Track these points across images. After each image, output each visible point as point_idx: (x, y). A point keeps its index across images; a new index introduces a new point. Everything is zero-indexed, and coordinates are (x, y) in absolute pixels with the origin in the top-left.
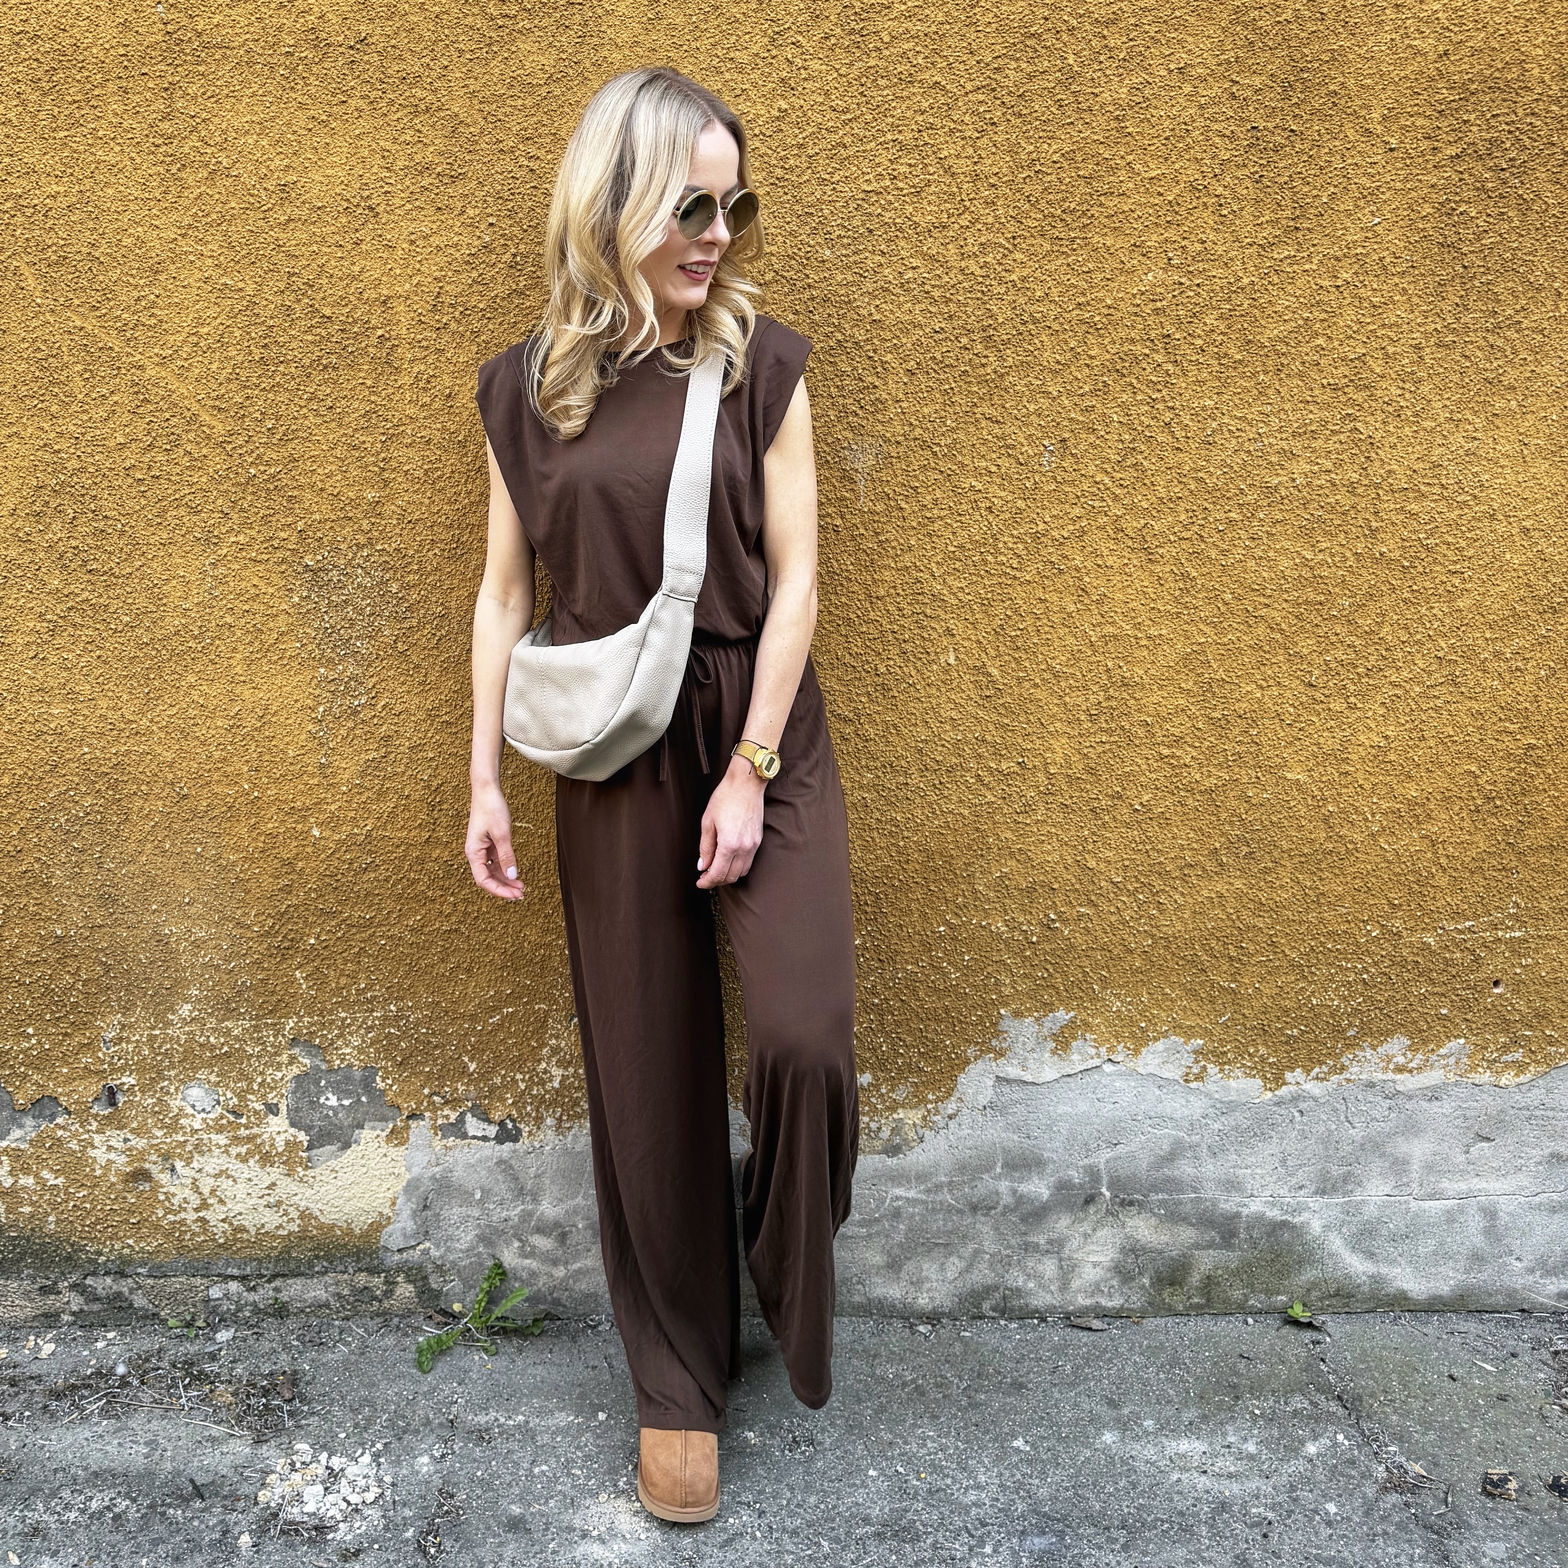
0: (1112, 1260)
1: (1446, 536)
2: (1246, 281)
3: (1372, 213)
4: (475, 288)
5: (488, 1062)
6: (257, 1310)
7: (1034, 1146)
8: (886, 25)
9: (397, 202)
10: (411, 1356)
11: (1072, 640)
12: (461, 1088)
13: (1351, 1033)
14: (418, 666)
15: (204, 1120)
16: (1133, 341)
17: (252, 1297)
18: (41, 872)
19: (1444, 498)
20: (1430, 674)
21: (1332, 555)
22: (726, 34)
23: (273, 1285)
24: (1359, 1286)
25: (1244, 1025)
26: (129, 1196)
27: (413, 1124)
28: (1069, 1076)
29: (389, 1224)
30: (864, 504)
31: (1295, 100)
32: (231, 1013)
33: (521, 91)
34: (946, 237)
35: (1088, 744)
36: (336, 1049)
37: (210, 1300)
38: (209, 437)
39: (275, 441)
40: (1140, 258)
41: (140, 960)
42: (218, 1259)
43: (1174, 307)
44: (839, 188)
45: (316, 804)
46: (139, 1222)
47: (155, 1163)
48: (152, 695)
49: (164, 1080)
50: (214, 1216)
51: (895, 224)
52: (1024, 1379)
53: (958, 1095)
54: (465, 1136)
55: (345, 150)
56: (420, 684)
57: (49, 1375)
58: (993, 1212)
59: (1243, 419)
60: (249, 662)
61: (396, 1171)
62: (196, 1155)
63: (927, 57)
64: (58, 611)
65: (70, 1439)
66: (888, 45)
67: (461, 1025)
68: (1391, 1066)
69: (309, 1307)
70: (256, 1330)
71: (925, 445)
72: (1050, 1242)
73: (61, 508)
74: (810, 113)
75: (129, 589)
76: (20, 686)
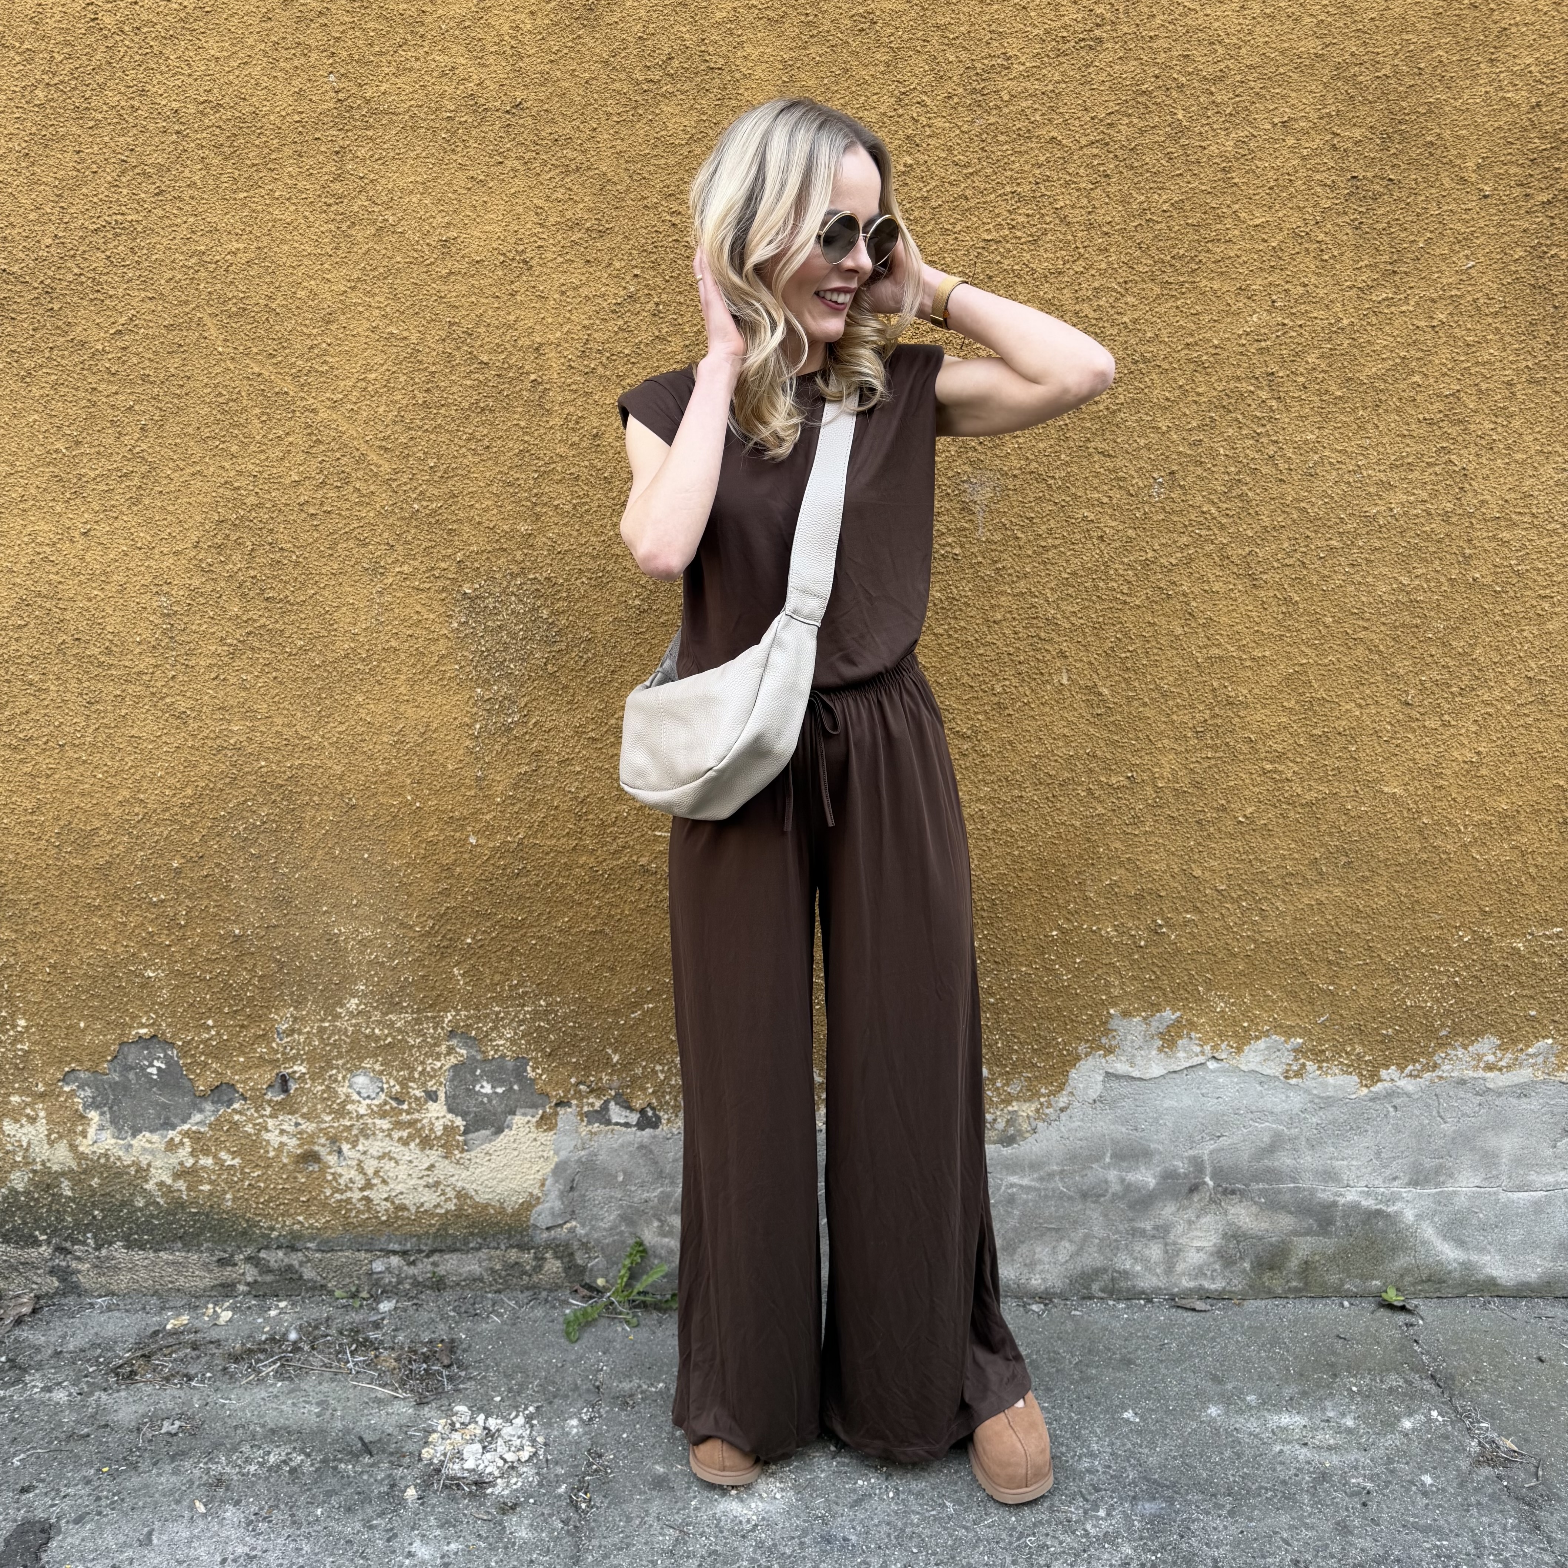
0: (1215, 1245)
1: (1536, 562)
2: (1345, 322)
3: (1467, 257)
4: (621, 335)
5: (630, 1054)
6: (416, 1284)
7: (1141, 1138)
8: (1006, 85)
9: (550, 255)
10: (559, 1327)
11: (1179, 662)
12: (605, 1078)
13: (1443, 1033)
14: (566, 687)
15: (369, 1106)
16: (1238, 379)
17: (412, 1270)
18: (221, 876)
19: (1535, 526)
20: (1520, 693)
21: (1428, 581)
22: (855, 95)
23: (431, 1260)
24: (1450, 1272)
25: (1341, 1025)
26: (299, 1176)
27: (561, 1111)
28: (1175, 1072)
29: (538, 1203)
30: (982, 534)
31: (1393, 151)
32: (394, 1007)
33: (664, 151)
34: (1061, 282)
35: (1194, 760)
36: (491, 1040)
37: (372, 1273)
38: (376, 475)
39: (436, 478)
40: (1245, 301)
41: (311, 957)
42: (381, 1235)
43: (1278, 347)
45: (472, 814)
46: (308, 1200)
47: (323, 1146)
48: (323, 713)
49: (332, 1068)
50: (377, 1195)
51: (1013, 271)
52: (1132, 1356)
53: (1069, 1089)
54: (608, 1122)
55: (502, 207)
56: (568, 703)
57: (227, 1340)
58: (1102, 1199)
59: (1344, 452)
60: (412, 682)
61: (545, 1154)
62: (362, 1140)
63: (1043, 114)
64: (238, 636)
65: (248, 1399)
66: (1007, 103)
67: (605, 1020)
68: (1482, 1065)
69: (464, 1280)
70: (415, 1301)
71: (1040, 479)
72: (1156, 1228)
73: (240, 541)
74: (934, 168)
75: (303, 616)
76: (202, 705)
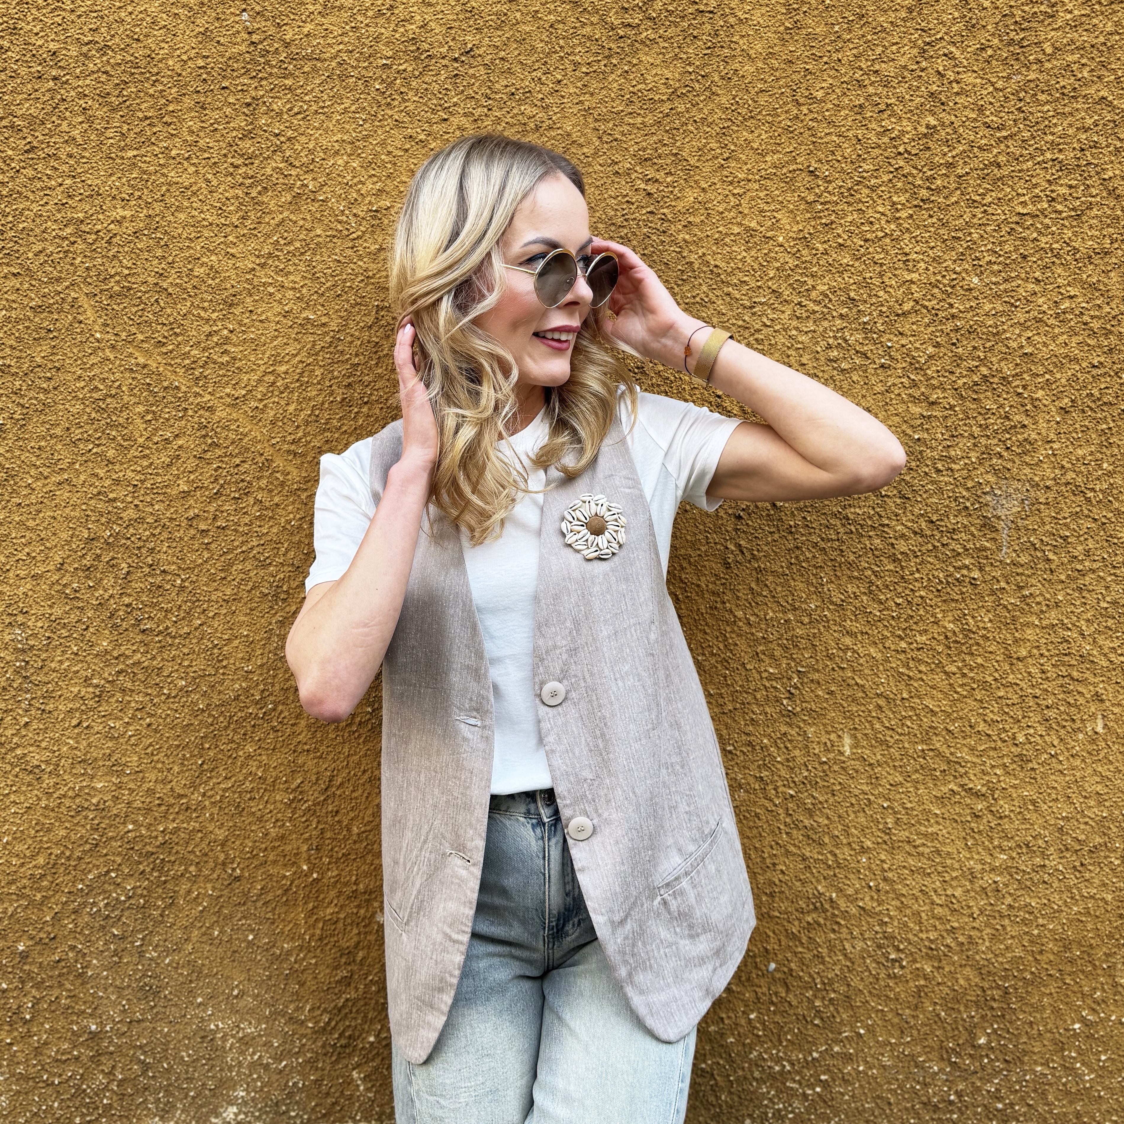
8: (1050, 36)
18: (76, 961)
30: (1007, 555)
38: (282, 483)
41: (182, 1057)
44: (990, 210)
48: (205, 767)
51: (1052, 250)
63: (1092, 71)
64: (106, 675)
66: (1050, 57)
73: (114, 562)
74: (961, 130)
75: (186, 651)
76: (60, 757)
